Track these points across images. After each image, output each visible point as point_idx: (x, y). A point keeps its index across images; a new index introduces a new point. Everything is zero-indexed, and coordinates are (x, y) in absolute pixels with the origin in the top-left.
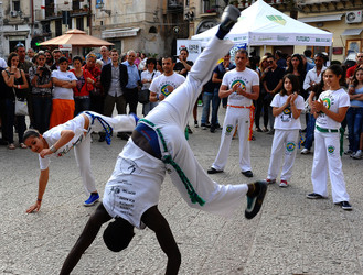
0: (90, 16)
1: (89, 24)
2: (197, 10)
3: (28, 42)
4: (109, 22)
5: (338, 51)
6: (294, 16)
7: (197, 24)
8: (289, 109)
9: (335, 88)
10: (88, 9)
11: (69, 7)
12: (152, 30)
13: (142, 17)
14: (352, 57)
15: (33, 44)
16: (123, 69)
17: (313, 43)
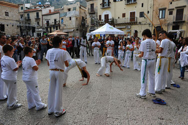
0: (60, 26)
1: (59, 28)
2: (89, 25)
3: (42, 33)
4: (65, 28)
5: (125, 35)
6: (114, 27)
7: (89, 28)
8: (121, 49)
9: (130, 44)
10: (59, 24)
11: (54, 24)
12: (77, 30)
13: (74, 26)
14: (129, 37)
15: (43, 34)
16: (77, 41)
17: (120, 34)
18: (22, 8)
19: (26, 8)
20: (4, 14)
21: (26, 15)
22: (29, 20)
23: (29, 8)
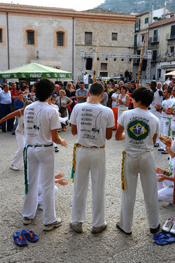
18: (147, 20)
19: (155, 18)
20: (111, 37)
21: (152, 34)
22: (154, 43)
23: (160, 19)
